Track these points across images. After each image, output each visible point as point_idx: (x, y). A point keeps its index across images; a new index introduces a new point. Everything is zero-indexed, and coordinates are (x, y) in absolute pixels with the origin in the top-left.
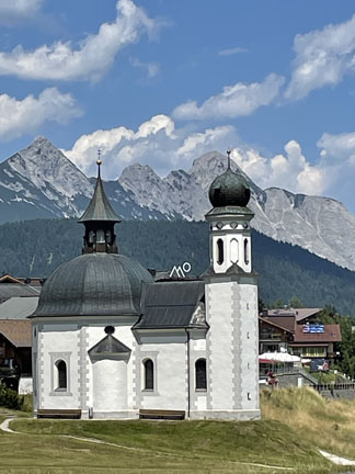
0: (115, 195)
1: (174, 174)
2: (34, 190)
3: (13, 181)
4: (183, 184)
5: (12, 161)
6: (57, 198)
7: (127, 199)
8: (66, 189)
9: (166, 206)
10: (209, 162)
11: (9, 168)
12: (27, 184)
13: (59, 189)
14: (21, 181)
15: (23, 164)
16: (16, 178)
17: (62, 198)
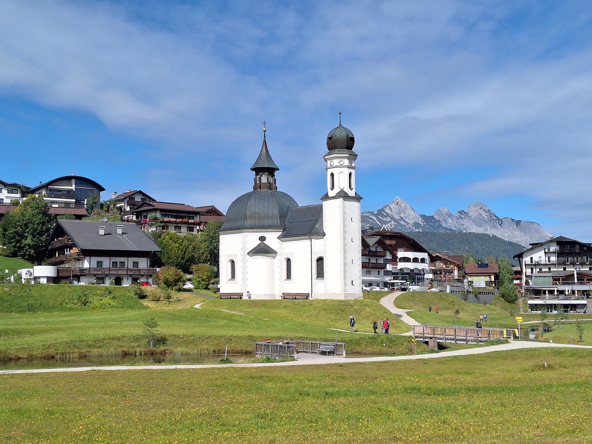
0: (432, 222)
1: (459, 212)
2: (395, 221)
3: (386, 217)
4: (463, 217)
5: (386, 208)
6: (405, 224)
7: (437, 224)
8: (410, 220)
9: (455, 226)
10: (475, 206)
11: (384, 211)
12: (392, 218)
13: (407, 220)
14: (390, 217)
15: (391, 209)
16: (388, 215)
17: (408, 224)
